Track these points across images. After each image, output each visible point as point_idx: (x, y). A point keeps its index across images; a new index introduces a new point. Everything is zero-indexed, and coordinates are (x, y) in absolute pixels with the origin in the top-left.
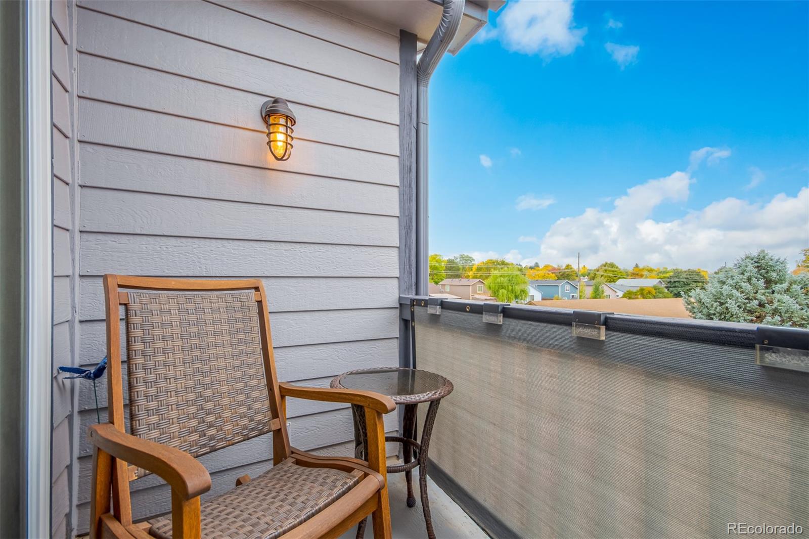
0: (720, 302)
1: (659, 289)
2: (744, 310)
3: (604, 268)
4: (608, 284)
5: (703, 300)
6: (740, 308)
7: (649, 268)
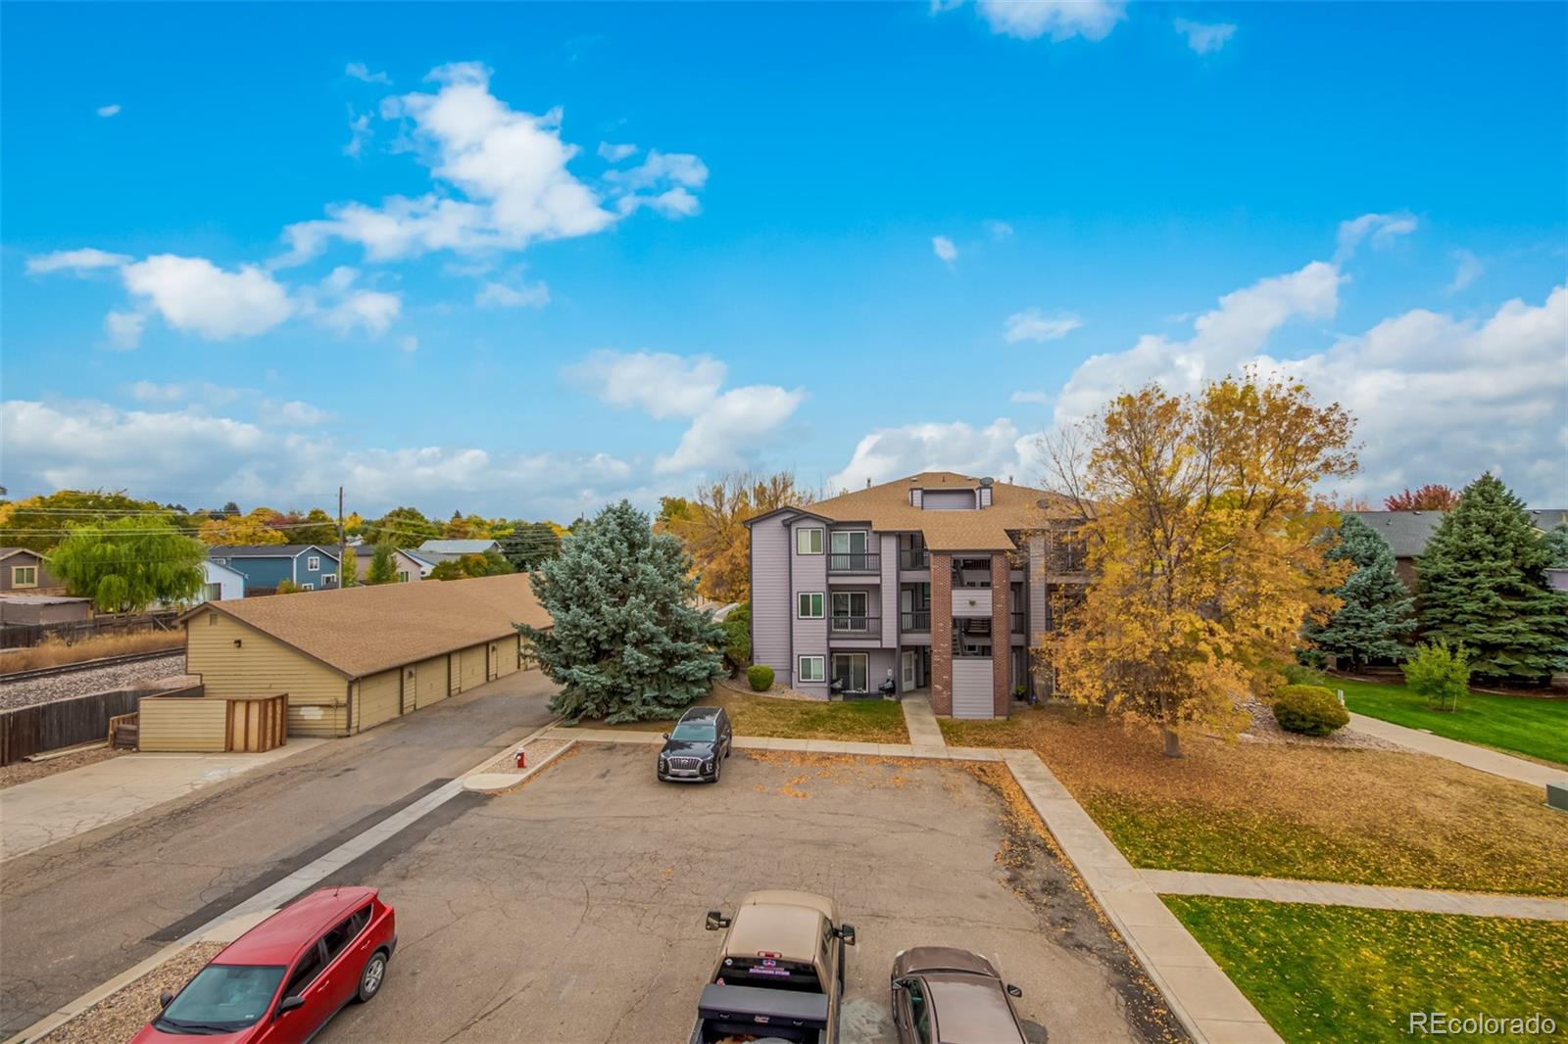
0: (578, 579)
1: (492, 557)
2: (606, 590)
3: (396, 519)
4: (403, 551)
5: (557, 578)
6: (602, 586)
7: (477, 520)
